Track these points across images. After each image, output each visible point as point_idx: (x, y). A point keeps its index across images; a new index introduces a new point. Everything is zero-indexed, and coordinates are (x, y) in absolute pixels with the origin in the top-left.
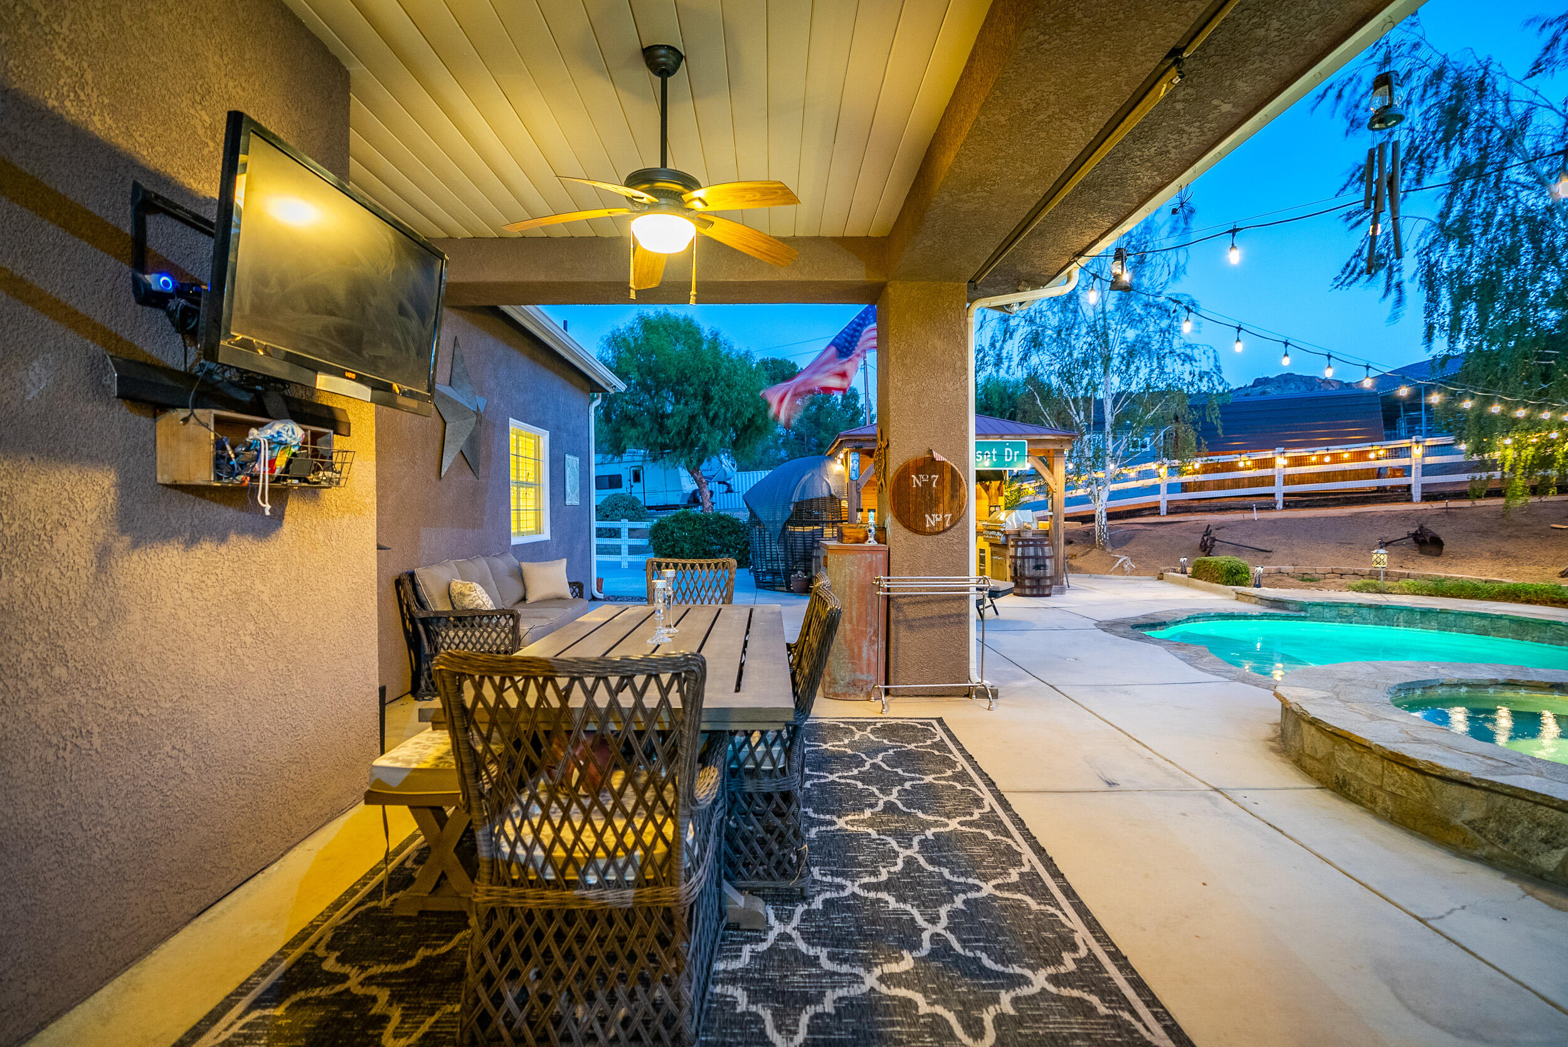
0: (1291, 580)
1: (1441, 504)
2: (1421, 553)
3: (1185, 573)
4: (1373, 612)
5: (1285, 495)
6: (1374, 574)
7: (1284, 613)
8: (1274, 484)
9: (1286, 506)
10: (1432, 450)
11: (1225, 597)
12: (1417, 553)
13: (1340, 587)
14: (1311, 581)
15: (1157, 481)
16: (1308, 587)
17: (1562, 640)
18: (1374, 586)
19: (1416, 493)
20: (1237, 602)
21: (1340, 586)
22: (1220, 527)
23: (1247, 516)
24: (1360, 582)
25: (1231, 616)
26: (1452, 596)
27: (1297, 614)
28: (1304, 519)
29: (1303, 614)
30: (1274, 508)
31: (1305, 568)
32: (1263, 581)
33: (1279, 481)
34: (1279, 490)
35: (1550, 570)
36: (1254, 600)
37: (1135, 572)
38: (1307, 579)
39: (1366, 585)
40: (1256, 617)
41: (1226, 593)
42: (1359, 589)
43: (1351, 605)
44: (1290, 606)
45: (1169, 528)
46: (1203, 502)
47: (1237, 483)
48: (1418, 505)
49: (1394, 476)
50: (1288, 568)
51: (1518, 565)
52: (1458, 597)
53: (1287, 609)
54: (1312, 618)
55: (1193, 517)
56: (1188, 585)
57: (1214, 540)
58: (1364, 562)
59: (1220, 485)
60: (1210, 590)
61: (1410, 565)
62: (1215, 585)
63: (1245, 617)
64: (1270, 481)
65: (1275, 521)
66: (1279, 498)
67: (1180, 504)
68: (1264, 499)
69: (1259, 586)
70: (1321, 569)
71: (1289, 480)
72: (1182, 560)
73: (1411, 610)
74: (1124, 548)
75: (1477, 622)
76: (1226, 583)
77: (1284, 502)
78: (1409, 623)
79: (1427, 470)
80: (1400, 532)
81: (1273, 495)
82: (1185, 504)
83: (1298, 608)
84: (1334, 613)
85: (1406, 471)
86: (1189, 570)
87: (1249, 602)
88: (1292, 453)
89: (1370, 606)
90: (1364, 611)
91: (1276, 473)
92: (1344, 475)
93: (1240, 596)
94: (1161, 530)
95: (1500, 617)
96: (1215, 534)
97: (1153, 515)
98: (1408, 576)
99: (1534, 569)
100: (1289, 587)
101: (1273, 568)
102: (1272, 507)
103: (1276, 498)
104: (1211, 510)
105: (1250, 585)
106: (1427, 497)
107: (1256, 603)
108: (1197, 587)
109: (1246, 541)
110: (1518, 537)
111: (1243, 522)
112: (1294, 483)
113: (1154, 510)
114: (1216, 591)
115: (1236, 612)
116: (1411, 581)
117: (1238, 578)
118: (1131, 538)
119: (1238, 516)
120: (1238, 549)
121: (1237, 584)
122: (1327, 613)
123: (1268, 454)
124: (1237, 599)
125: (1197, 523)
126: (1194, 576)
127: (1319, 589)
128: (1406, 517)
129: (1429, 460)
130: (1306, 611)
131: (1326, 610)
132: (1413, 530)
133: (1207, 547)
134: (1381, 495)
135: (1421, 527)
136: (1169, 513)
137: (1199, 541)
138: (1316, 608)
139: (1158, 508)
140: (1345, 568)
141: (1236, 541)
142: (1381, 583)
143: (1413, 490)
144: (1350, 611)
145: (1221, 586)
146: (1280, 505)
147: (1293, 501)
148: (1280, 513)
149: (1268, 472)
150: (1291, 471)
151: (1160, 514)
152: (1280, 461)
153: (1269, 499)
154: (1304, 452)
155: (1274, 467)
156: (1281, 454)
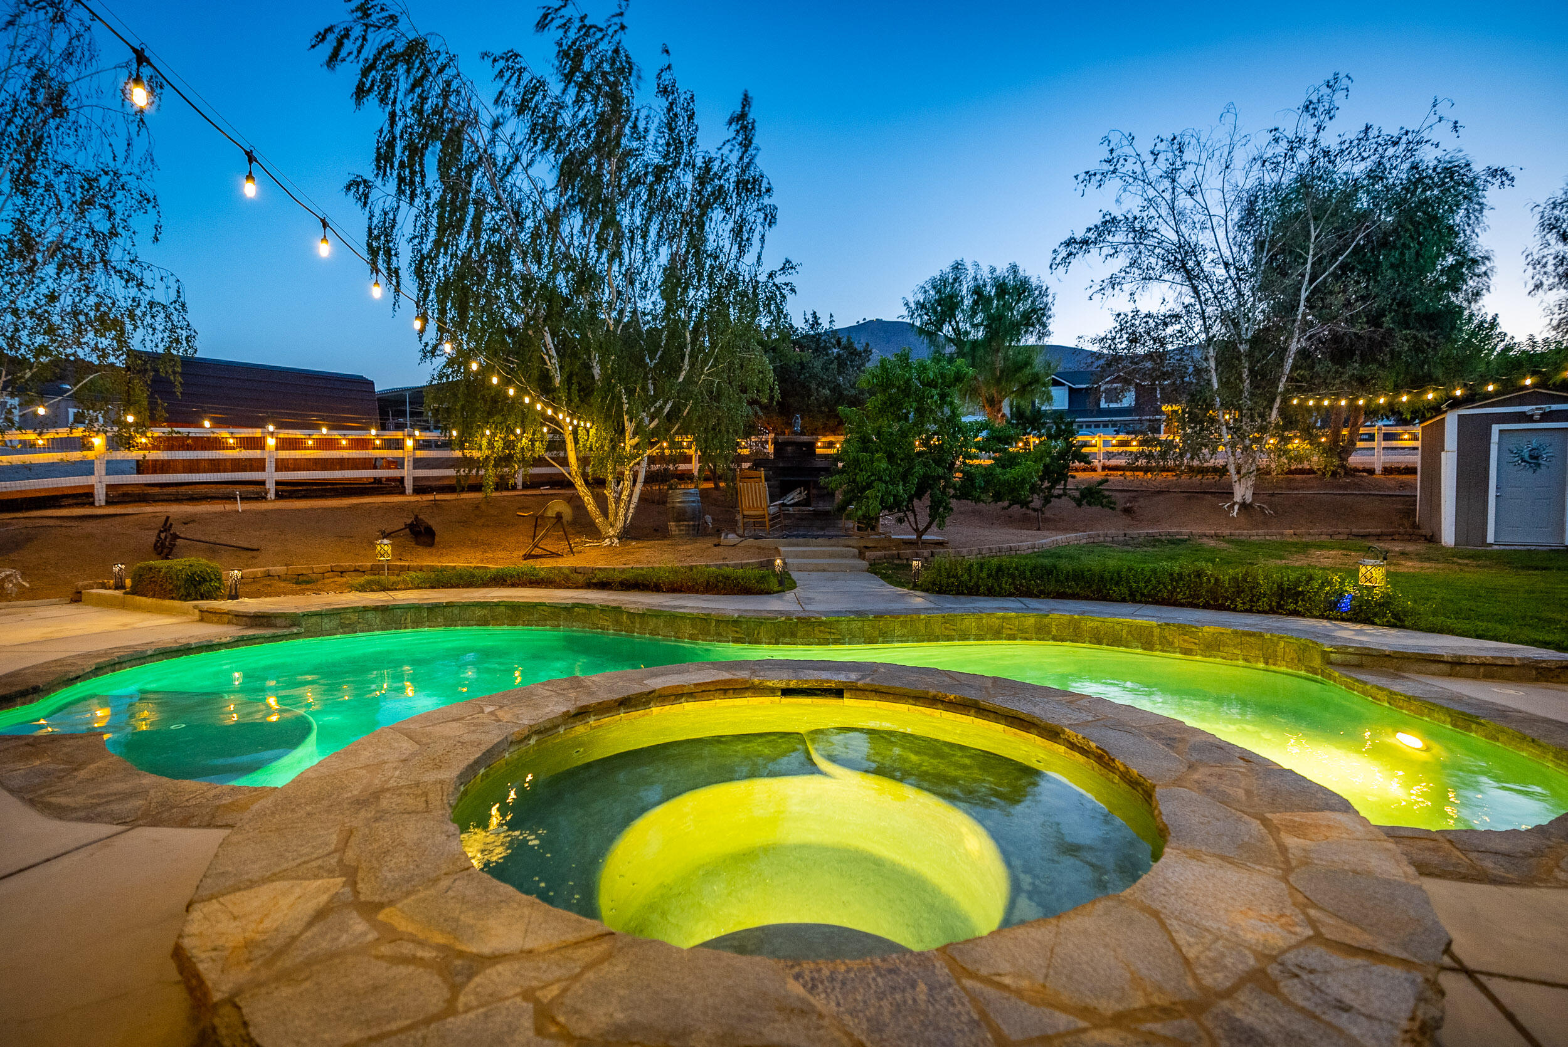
0: (283, 584)
1: (431, 497)
2: (417, 544)
3: (122, 587)
4: (379, 615)
5: (278, 483)
6: (376, 569)
7: (268, 632)
8: (264, 470)
9: (279, 496)
10: (421, 445)
11: (184, 619)
12: (413, 544)
13: (340, 589)
14: (307, 582)
15: (90, 454)
16: (303, 592)
17: (546, 620)
18: (378, 583)
19: (409, 485)
20: (201, 624)
21: (341, 586)
22: (188, 521)
23: (229, 507)
24: (363, 579)
25: (185, 650)
26: (452, 587)
27: (286, 631)
28: (299, 510)
29: (295, 630)
30: (265, 498)
31: (300, 567)
32: (241, 590)
33: (270, 466)
34: (271, 476)
35: (516, 554)
36: (226, 618)
37: (24, 594)
38: (303, 582)
39: (369, 582)
40: (227, 645)
41: (185, 613)
42: (362, 588)
43: (355, 610)
44: (278, 622)
45: (106, 523)
46: (166, 490)
47: (216, 466)
48: (410, 498)
49: (389, 468)
50: (279, 569)
51: (493, 552)
52: (457, 586)
53: (275, 626)
54: (309, 634)
55: (149, 509)
56: (123, 606)
57: (176, 537)
58: (365, 556)
59: (193, 466)
60: (160, 611)
61: (408, 557)
62: (167, 602)
63: (210, 647)
64: (259, 465)
65: (264, 513)
66: (271, 486)
67: (130, 490)
68: (251, 488)
69: (235, 597)
70: (318, 567)
71: (281, 465)
72: (116, 569)
73: (418, 608)
74: (14, 556)
75: (479, 612)
76: (186, 597)
77: (277, 491)
78: (417, 624)
79: (418, 463)
80: (399, 523)
81: (263, 483)
82: (137, 491)
83: (289, 622)
84: (335, 622)
85: (398, 463)
86: (128, 582)
87: (220, 622)
88: (286, 434)
89: (376, 609)
90: (370, 615)
91: (266, 456)
92: (342, 464)
93: (206, 616)
94: (89, 527)
95: (497, 604)
96: (176, 529)
97: (83, 505)
98: (409, 568)
99: (503, 554)
100: (278, 594)
101: (259, 571)
102: (262, 497)
103: (267, 486)
104: (178, 500)
105: (222, 597)
106: (418, 490)
107: (229, 623)
108: (137, 608)
109: (225, 539)
110: (488, 526)
111: (223, 514)
112: (287, 469)
113: (85, 497)
114: (169, 612)
115: (193, 642)
116: (412, 574)
117: (203, 588)
118: (29, 539)
119: (217, 507)
120: (213, 548)
121: (203, 597)
122: (327, 624)
123: (257, 433)
124: (202, 620)
125: (155, 515)
126: (134, 592)
127: (317, 592)
128: (400, 508)
129: (420, 454)
130: (299, 625)
131: (326, 620)
132: (409, 521)
133: (165, 546)
134: (377, 487)
135: (416, 517)
136: (109, 502)
137: (154, 539)
138: (313, 620)
139: (90, 495)
140: (345, 564)
141: (212, 539)
142: (384, 578)
143: (406, 482)
144: (354, 617)
145: (177, 603)
146: (271, 495)
147: (287, 491)
148: (271, 504)
149: (256, 454)
150: (284, 454)
151: (92, 504)
152: (271, 442)
153: (258, 488)
154: (297, 434)
155: (263, 448)
156: (272, 434)
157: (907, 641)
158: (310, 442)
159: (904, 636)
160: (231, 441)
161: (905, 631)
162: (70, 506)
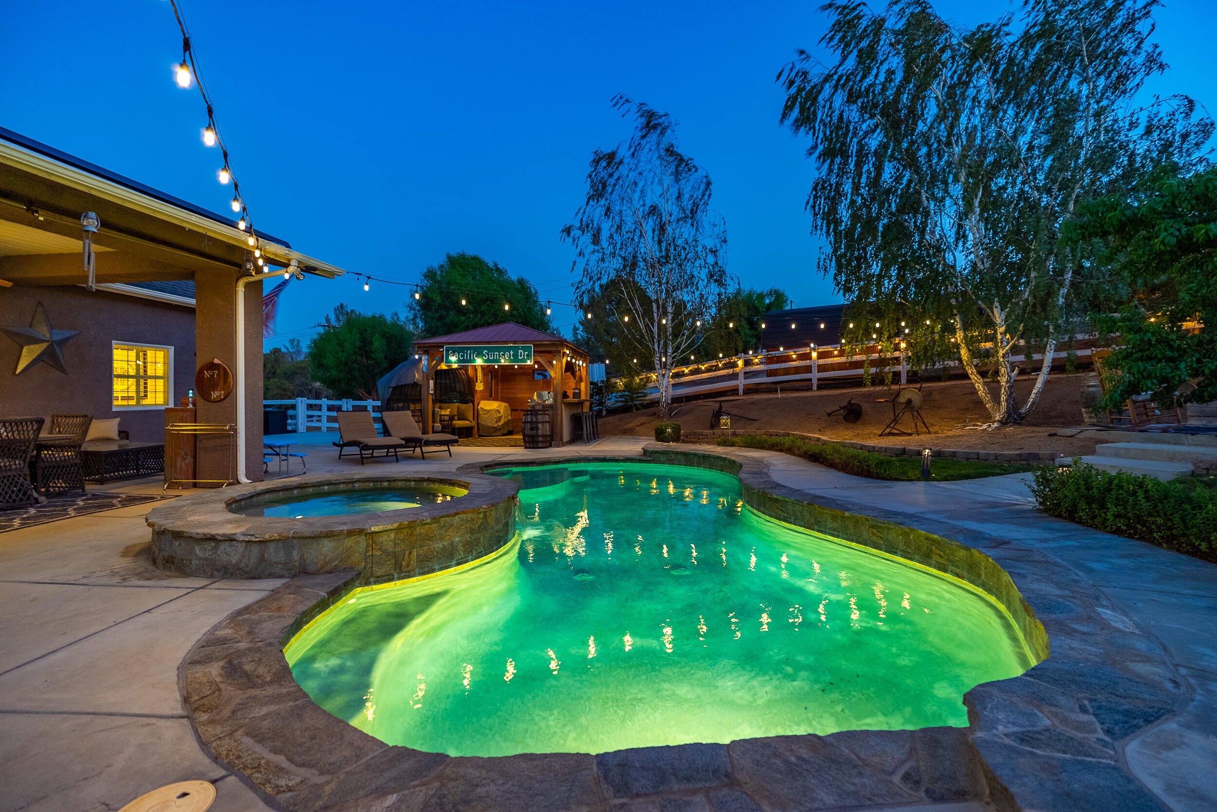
5: (819, 380)
8: (811, 372)
9: (819, 388)
12: (842, 421)
15: (737, 370)
18: (727, 441)
19: (903, 377)
28: (830, 396)
30: (811, 389)
33: (815, 369)
34: (815, 375)
39: (724, 441)
45: (743, 403)
47: (787, 371)
55: (759, 397)
64: (808, 369)
66: (815, 382)
67: (751, 386)
68: (793, 384)
71: (822, 368)
77: (818, 385)
81: (810, 380)
82: (754, 387)
88: (822, 349)
91: (812, 363)
94: (741, 405)
97: (733, 395)
102: (809, 389)
103: (813, 382)
111: (770, 400)
112: (824, 370)
113: (734, 391)
120: (739, 419)
123: (807, 350)
125: (746, 400)
132: (843, 405)
136: (745, 393)
139: (737, 390)
143: (902, 375)
146: (815, 388)
147: (824, 384)
148: (815, 393)
149: (807, 363)
150: (822, 362)
151: (738, 394)
152: (814, 355)
153: (808, 383)
154: (828, 348)
155: (810, 358)
156: (814, 349)
157: (837, 536)
158: (836, 353)
159: (834, 530)
160: (794, 356)
161: (835, 525)
162: (730, 395)
